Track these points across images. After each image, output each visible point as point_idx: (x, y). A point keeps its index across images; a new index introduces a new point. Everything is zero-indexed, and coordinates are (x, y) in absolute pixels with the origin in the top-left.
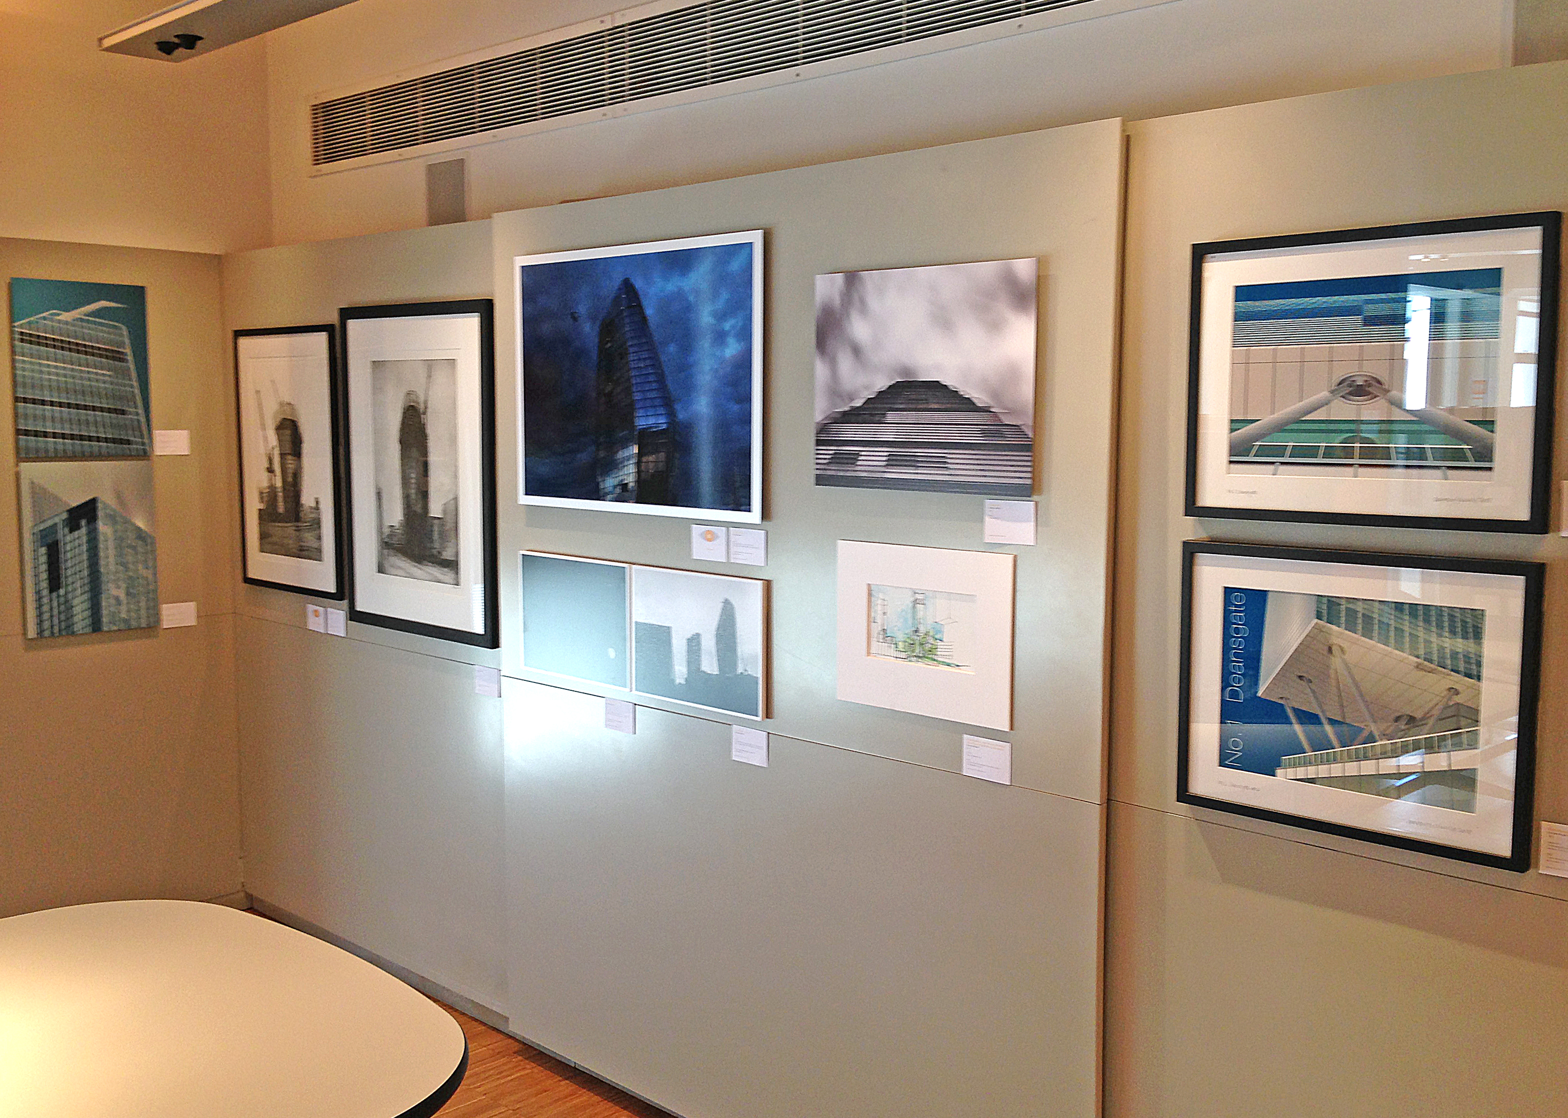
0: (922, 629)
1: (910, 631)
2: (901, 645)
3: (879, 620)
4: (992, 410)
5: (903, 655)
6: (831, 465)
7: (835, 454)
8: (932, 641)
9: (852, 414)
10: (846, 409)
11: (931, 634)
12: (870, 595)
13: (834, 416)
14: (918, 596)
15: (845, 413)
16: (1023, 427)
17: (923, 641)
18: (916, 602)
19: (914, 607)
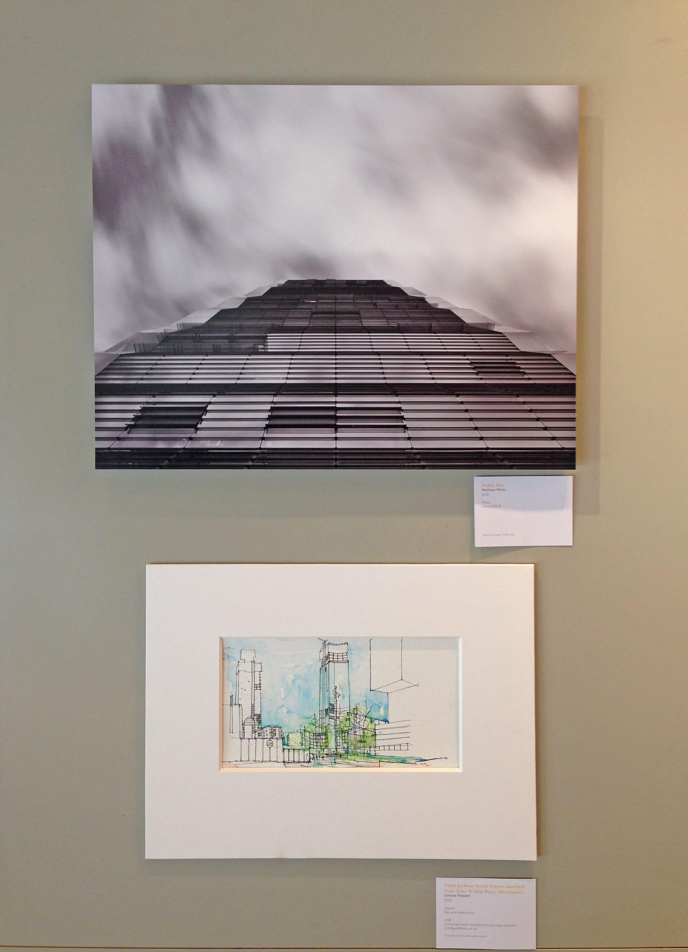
0: (342, 705)
1: (316, 710)
2: (295, 740)
3: (245, 700)
4: (496, 329)
5: (303, 756)
6: (134, 430)
7: (143, 410)
8: (365, 723)
9: (185, 338)
10: (173, 328)
11: (362, 710)
12: (223, 657)
13: (142, 341)
14: (332, 649)
15: (166, 338)
16: (555, 357)
17: (346, 725)
18: (327, 659)
19: (324, 668)
